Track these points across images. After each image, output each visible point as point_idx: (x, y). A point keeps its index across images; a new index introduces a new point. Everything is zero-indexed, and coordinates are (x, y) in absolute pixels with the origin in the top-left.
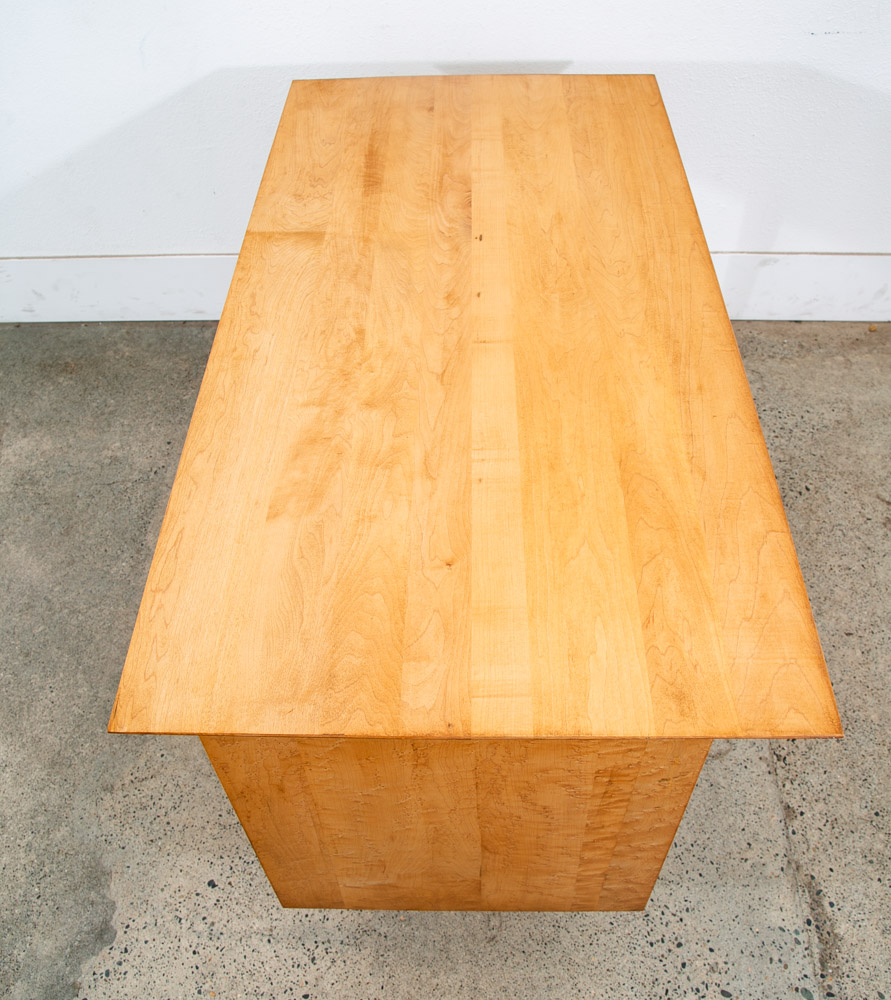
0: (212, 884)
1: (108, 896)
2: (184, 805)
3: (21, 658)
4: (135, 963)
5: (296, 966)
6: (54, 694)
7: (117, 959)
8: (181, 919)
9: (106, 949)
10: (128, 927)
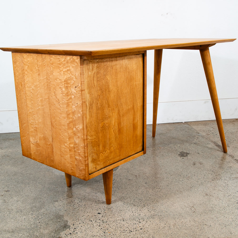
0: (99, 213)
1: (64, 219)
2: (83, 201)
3: (16, 183)
4: (79, 231)
5: (135, 224)
7: (73, 230)
8: (91, 221)
9: (68, 229)
10: (74, 224)
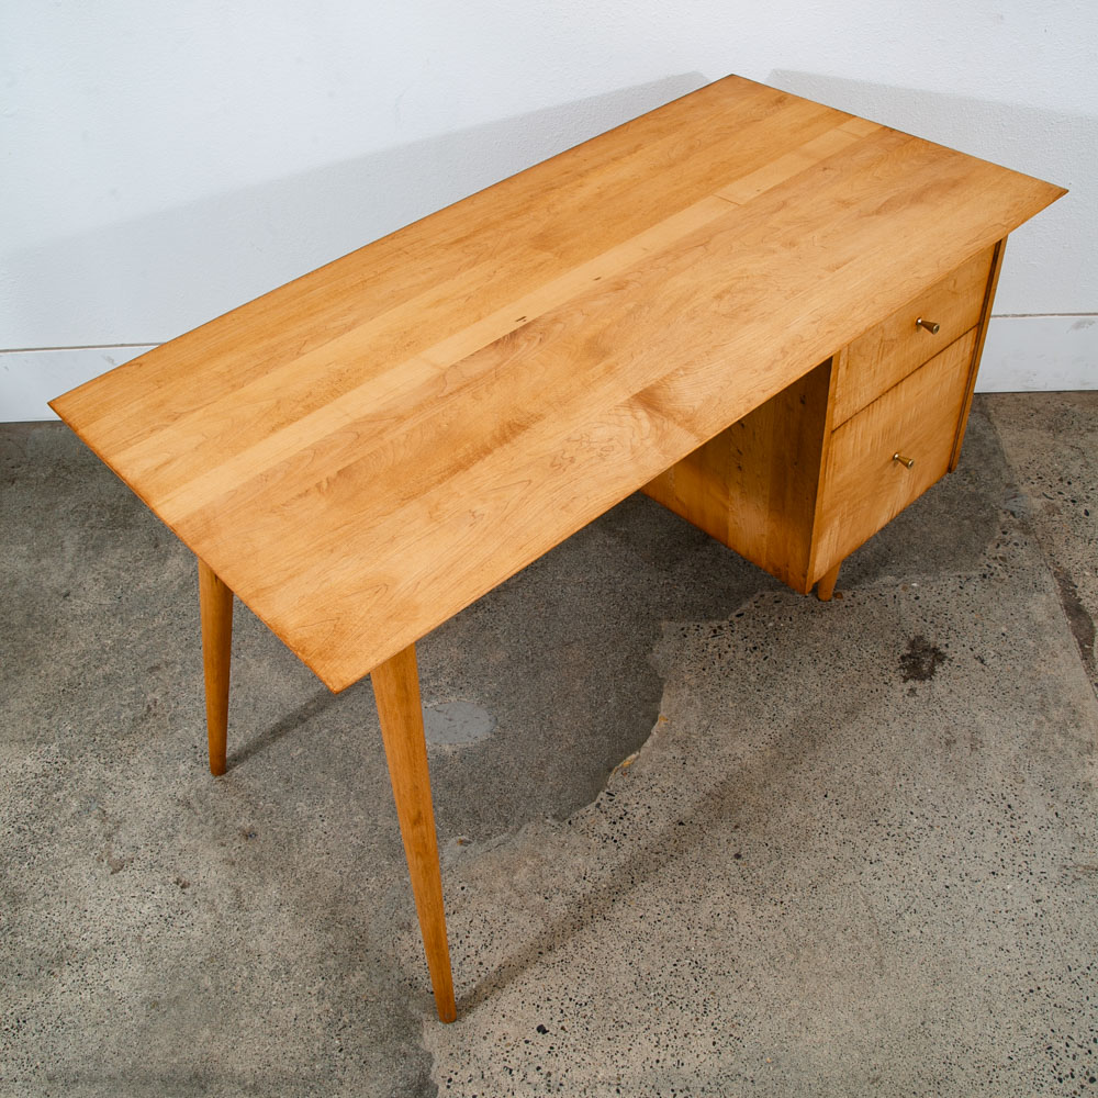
0: (541, 1029)
2: (496, 943)
6: (325, 823)
8: (511, 1071)
10: (450, 1080)
